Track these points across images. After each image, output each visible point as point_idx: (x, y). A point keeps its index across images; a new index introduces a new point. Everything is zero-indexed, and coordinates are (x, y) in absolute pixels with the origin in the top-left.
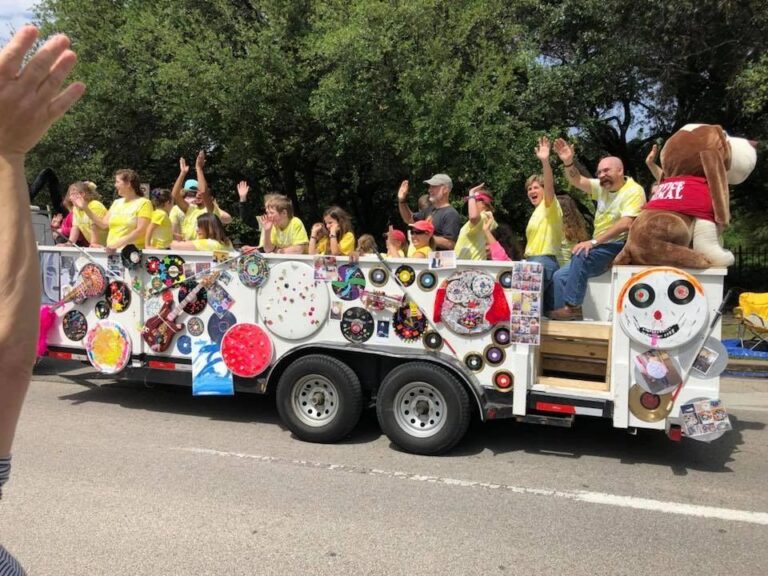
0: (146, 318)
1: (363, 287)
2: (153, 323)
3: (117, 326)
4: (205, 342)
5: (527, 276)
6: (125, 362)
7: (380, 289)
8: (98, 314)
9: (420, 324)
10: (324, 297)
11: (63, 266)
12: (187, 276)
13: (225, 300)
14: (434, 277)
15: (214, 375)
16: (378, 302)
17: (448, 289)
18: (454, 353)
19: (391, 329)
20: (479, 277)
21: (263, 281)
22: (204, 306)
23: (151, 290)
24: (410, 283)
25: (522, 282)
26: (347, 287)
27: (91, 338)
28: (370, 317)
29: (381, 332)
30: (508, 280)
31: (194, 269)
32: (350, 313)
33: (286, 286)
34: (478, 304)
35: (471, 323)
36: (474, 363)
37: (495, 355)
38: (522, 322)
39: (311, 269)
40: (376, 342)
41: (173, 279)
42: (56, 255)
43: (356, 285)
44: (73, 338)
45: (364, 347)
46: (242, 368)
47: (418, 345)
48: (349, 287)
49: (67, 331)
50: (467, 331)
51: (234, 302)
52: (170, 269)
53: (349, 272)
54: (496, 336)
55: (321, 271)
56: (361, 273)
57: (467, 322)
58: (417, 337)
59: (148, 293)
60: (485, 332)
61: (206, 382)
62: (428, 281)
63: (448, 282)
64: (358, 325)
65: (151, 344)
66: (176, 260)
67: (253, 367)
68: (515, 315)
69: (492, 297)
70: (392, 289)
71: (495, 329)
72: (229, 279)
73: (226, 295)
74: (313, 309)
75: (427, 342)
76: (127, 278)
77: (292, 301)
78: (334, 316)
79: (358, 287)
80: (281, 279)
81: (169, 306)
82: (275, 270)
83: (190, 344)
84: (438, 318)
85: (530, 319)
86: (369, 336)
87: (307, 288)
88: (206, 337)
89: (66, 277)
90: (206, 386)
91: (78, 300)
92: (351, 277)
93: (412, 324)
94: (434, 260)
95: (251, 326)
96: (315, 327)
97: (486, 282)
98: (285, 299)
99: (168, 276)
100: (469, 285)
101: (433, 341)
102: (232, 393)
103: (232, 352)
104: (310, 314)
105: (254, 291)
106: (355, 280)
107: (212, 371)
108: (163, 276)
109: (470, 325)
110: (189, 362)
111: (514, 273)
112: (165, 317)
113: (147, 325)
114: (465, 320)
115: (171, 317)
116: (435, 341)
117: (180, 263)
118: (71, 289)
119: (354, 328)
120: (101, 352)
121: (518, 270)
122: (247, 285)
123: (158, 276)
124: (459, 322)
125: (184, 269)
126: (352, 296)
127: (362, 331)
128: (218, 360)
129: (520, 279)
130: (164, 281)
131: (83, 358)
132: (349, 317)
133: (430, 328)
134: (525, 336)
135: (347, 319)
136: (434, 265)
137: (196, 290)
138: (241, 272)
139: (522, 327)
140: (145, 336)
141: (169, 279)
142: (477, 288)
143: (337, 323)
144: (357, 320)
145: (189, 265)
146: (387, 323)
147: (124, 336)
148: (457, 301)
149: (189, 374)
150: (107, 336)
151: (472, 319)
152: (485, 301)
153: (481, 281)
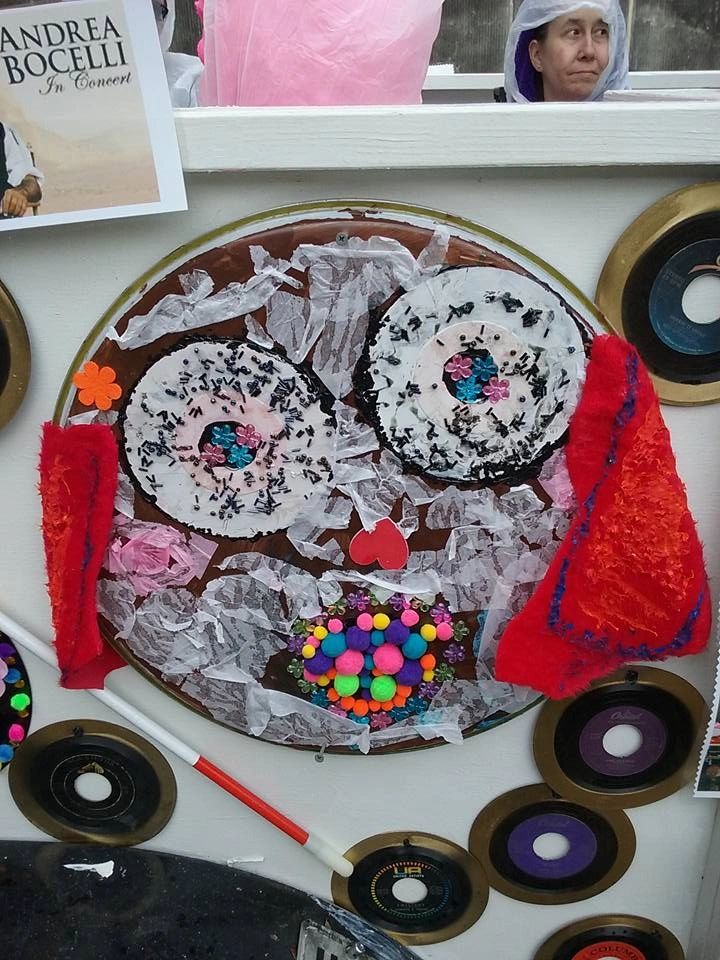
17: (139, 430)
20: (429, 294)
34: (430, 539)
35: (384, 689)
36: (409, 890)
37: (556, 846)
69: (560, 484)
71: (563, 702)
75: (46, 795)
100: (339, 382)
101: (93, 787)
114: (325, 662)
116: (109, 784)
148: (243, 526)
151: (390, 658)
152: (482, 507)
153: (454, 334)
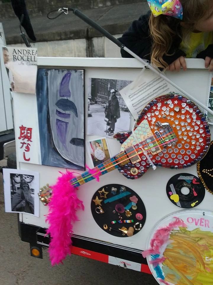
8: (175, 197)
11: (94, 100)
44: (114, 232)
89: (98, 121)
91: (134, 170)
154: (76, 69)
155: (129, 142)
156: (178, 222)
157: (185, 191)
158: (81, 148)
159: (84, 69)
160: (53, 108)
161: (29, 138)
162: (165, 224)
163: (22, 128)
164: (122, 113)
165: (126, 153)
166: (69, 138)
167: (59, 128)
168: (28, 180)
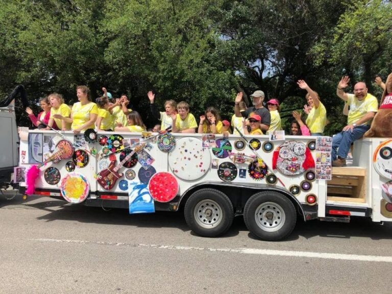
0: (99, 171)
1: (230, 151)
2: (104, 173)
3: (81, 176)
4: (136, 183)
5: (324, 144)
6: (86, 196)
7: (242, 152)
8: (68, 169)
9: (264, 171)
10: (208, 157)
11: (45, 142)
12: (125, 146)
13: (149, 159)
14: (271, 144)
15: (143, 202)
16: (241, 159)
17: (280, 151)
18: (284, 186)
19: (247, 173)
20: (297, 144)
21: (172, 148)
22: (136, 163)
23: (102, 155)
24: (258, 148)
25: (321, 147)
26: (221, 151)
27: (63, 183)
28: (235, 168)
29: (241, 175)
30: (313, 146)
31: (129, 142)
32: (223, 165)
33: (186, 151)
34: (297, 159)
35: (294, 169)
36: (295, 190)
37: (306, 186)
38: (322, 168)
39: (200, 141)
40: (238, 181)
41: (116, 148)
42: (40, 135)
43: (227, 150)
44: (51, 183)
45: (231, 183)
46: (162, 197)
47: (263, 182)
48: (223, 151)
49: (47, 179)
50: (292, 174)
51: (154, 160)
52: (114, 143)
53: (222, 143)
54: (306, 177)
55: (206, 143)
56: (230, 143)
57: (291, 169)
58: (262, 177)
59: (100, 157)
60: (301, 174)
61: (138, 206)
62: (268, 147)
63: (280, 148)
64: (228, 171)
65: (103, 186)
66: (118, 137)
67: (168, 197)
68: (317, 164)
69: (305, 156)
70: (248, 152)
71: (306, 172)
72: (151, 147)
73: (149, 157)
74: (202, 163)
75: (268, 180)
76: (87, 147)
77: (189, 159)
78: (214, 167)
79: (228, 151)
80: (183, 147)
81: (114, 164)
82: (179, 142)
83: (127, 185)
84: (275, 167)
85: (326, 166)
86: (234, 178)
87: (198, 152)
88: (137, 180)
89: (46, 148)
90: (137, 208)
91: (56, 161)
92: (223, 146)
93: (259, 171)
94: (272, 136)
95: (166, 173)
96: (203, 173)
97: (301, 147)
98: (185, 158)
99: (113, 147)
100: (292, 149)
101: (272, 179)
102: (154, 211)
103: (155, 188)
104: (200, 166)
105: (166, 154)
106: (226, 147)
107: (141, 199)
108: (110, 147)
109: (292, 170)
110: (127, 195)
111: (317, 142)
112: (112, 169)
113: (101, 174)
114: (290, 167)
115: (115, 169)
116: (273, 179)
117: (121, 139)
118: (51, 155)
119: (226, 173)
120: (70, 191)
121: (319, 141)
122: (163, 151)
123: (107, 146)
124: (287, 169)
125: (123, 142)
126: (224, 156)
127: (230, 175)
128: (144, 193)
129: (320, 145)
130: (111, 150)
131: (58, 194)
132: (222, 167)
133: (269, 173)
134: (324, 176)
135: (221, 169)
136: (272, 139)
137: (131, 154)
138: (159, 143)
139: (322, 171)
140: (99, 181)
141: (113, 148)
142: (297, 151)
143: (215, 171)
144: (227, 169)
145: (126, 140)
146: (245, 171)
147: (85, 181)
148: (286, 158)
149: (127, 202)
150: (74, 181)
151: (294, 167)
152: (301, 158)
153: (299, 147)
154: (40, 133)
155: (54, 153)
156: (68, 176)
157: (70, 167)
158: (41, 157)
159: (42, 133)
160: (33, 144)
161: (25, 155)
162: (65, 177)
163: (23, 151)
164: (53, 145)
165: (53, 156)
166: (37, 154)
167: (34, 150)
168: (23, 169)
